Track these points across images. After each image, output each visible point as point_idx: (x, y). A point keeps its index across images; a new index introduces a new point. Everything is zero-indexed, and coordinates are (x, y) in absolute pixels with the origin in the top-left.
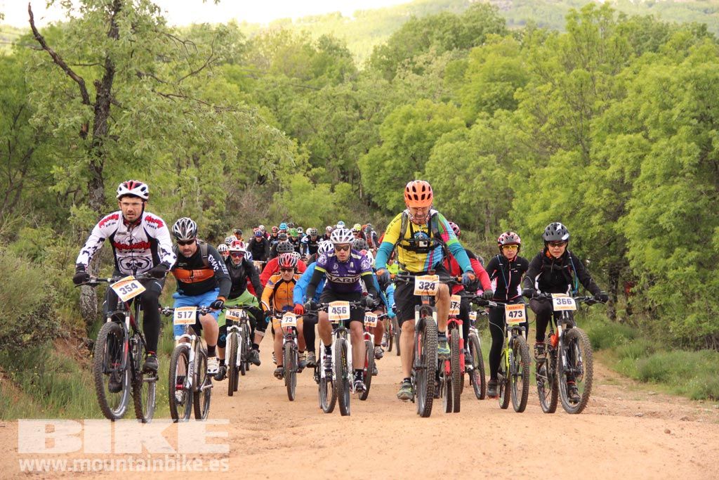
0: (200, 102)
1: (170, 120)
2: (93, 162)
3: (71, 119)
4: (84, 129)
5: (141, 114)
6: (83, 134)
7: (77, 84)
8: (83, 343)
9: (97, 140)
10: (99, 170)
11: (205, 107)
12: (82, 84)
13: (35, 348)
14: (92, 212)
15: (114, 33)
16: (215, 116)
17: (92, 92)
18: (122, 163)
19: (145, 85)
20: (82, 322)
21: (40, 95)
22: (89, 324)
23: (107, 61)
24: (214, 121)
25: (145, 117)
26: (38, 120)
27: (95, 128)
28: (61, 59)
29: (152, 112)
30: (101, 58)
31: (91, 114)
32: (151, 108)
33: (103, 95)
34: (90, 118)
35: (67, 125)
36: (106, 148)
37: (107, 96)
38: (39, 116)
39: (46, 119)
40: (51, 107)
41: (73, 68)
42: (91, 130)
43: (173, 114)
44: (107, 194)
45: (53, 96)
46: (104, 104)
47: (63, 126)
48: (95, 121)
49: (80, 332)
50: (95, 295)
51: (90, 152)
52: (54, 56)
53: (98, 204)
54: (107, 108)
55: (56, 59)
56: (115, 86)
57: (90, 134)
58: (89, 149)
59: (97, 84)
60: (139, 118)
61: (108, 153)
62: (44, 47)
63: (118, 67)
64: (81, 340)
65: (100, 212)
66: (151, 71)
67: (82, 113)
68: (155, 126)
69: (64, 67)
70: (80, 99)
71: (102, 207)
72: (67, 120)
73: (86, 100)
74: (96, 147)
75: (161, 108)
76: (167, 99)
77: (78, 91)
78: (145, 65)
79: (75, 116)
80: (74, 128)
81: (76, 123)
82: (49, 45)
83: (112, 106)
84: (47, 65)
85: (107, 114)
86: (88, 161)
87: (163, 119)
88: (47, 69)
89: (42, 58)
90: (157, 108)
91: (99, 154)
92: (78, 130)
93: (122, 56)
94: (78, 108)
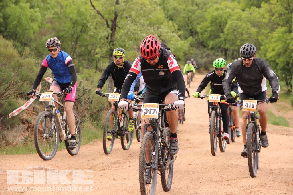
1: (138, 34)
2: (111, 48)
3: (104, 34)
4: (108, 36)
5: (129, 32)
6: (107, 38)
7: (105, 20)
9: (112, 40)
12: (107, 21)
13: (98, 114)
15: (117, 3)
17: (110, 23)
19: (129, 22)
21: (92, 24)
23: (115, 13)
25: (129, 33)
27: (111, 37)
28: (100, 12)
29: (131, 32)
30: (113, 11)
31: (110, 32)
32: (131, 30)
33: (114, 24)
34: (110, 33)
35: (102, 36)
36: (115, 42)
37: (115, 25)
38: (92, 32)
39: (94, 33)
42: (110, 36)
43: (139, 32)
45: (96, 24)
46: (114, 28)
47: (101, 36)
48: (111, 34)
51: (110, 44)
54: (115, 29)
55: (98, 12)
56: (117, 20)
57: (110, 38)
59: (112, 21)
60: (127, 33)
61: (116, 44)
62: (94, 9)
63: (119, 15)
66: (130, 16)
67: (107, 31)
68: (132, 36)
69: (101, 15)
70: (106, 26)
72: (102, 34)
73: (108, 26)
74: (112, 43)
75: (135, 30)
77: (105, 23)
78: (128, 14)
79: (105, 32)
80: (104, 37)
81: (105, 34)
82: (96, 8)
83: (117, 28)
84: (95, 14)
85: (115, 31)
86: (109, 47)
87: (135, 34)
88: (95, 16)
89: (93, 12)
90: (133, 30)
91: (113, 45)
92: (106, 37)
93: (120, 11)
94: (106, 29)
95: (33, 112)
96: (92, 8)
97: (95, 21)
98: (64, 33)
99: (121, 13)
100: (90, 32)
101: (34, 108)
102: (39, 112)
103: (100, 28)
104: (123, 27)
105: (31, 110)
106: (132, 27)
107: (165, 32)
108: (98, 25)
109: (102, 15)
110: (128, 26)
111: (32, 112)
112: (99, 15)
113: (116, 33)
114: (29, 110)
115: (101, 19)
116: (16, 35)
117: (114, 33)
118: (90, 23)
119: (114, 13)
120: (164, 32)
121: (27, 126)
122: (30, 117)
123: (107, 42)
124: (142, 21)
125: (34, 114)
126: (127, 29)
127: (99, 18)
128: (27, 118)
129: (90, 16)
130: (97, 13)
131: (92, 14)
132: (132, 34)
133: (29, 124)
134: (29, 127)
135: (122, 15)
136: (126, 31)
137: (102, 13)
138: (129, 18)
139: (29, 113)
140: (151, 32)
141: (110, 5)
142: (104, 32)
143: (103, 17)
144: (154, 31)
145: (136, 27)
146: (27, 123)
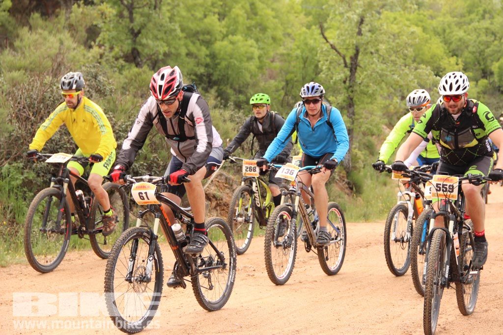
0: (401, 66)
1: (387, 75)
2: (349, 96)
3: (339, 76)
4: (345, 80)
5: (373, 73)
6: (345, 82)
7: (341, 58)
8: (344, 182)
9: (351, 84)
10: (352, 99)
11: (403, 68)
12: (344, 59)
14: (348, 119)
15: (360, 33)
16: (408, 72)
17: (348, 61)
18: (363, 95)
19: (374, 59)
20: (344, 172)
21: (324, 63)
22: (347, 173)
23: (357, 47)
24: (408, 75)
25: (374, 75)
26: (324, 76)
27: (350, 80)
28: (334, 47)
29: (378, 73)
30: (353, 45)
31: (348, 73)
32: (377, 70)
33: (353, 63)
34: (348, 75)
35: (337, 79)
36: (356, 88)
37: (356, 63)
38: (324, 74)
39: (327, 75)
40: (329, 69)
41: (340, 51)
42: (348, 79)
43: (389, 73)
44: (355, 111)
45: (330, 63)
46: (353, 67)
47: (336, 79)
48: (350, 77)
49: (343, 177)
50: (350, 159)
51: (348, 90)
52: (331, 45)
53: (351, 115)
54: (356, 69)
55: (333, 47)
56: (360, 57)
57: (348, 82)
58: (347, 89)
59: (351, 58)
60: (371, 75)
61: (356, 91)
62: (327, 42)
63: (361, 50)
64: (344, 181)
65: (352, 119)
66: (377, 51)
67: (344, 72)
68: (379, 78)
69: (336, 51)
70: (343, 65)
71: (353, 117)
72: (337, 76)
73: (346, 66)
74: (351, 88)
75: (382, 70)
76: (385, 65)
77: (342, 61)
78: (374, 48)
79: (341, 74)
80: (340, 80)
81: (341, 78)
82: (329, 40)
83: (358, 68)
84: (328, 50)
85: (355, 72)
86: (347, 95)
87: (383, 75)
88: (328, 51)
89: (326, 47)
90: (380, 70)
91: (352, 92)
92: (342, 81)
93: (363, 44)
94: (342, 70)
95: (226, 184)
96: (325, 41)
97: (329, 58)
98: (292, 75)
99: (364, 46)
100: (321, 73)
101: (226, 179)
102: (233, 184)
103: (334, 68)
104: (365, 67)
105: (223, 181)
106: (378, 66)
107: (427, 74)
108: (333, 64)
109: (338, 50)
110: (373, 66)
111: (224, 184)
112: (334, 51)
113: (356, 75)
114: (220, 181)
115: (336, 56)
116: (228, 79)
117: (354, 75)
118: (322, 62)
119: (355, 48)
120: (424, 74)
121: (214, 204)
122: (221, 191)
123: (345, 88)
124: (393, 58)
125: (226, 187)
126: (371, 69)
127: (333, 55)
128: (214, 192)
129: (322, 52)
130: (330, 47)
131: (324, 49)
132: (378, 76)
133: (216, 200)
134: (218, 205)
135: (365, 49)
136: (369, 72)
137: (338, 47)
138: (376, 53)
139: (219, 185)
140: (406, 73)
141: (348, 36)
142: (339, 74)
143: (339, 53)
144: (410, 71)
145: (384, 66)
146: (214, 199)
